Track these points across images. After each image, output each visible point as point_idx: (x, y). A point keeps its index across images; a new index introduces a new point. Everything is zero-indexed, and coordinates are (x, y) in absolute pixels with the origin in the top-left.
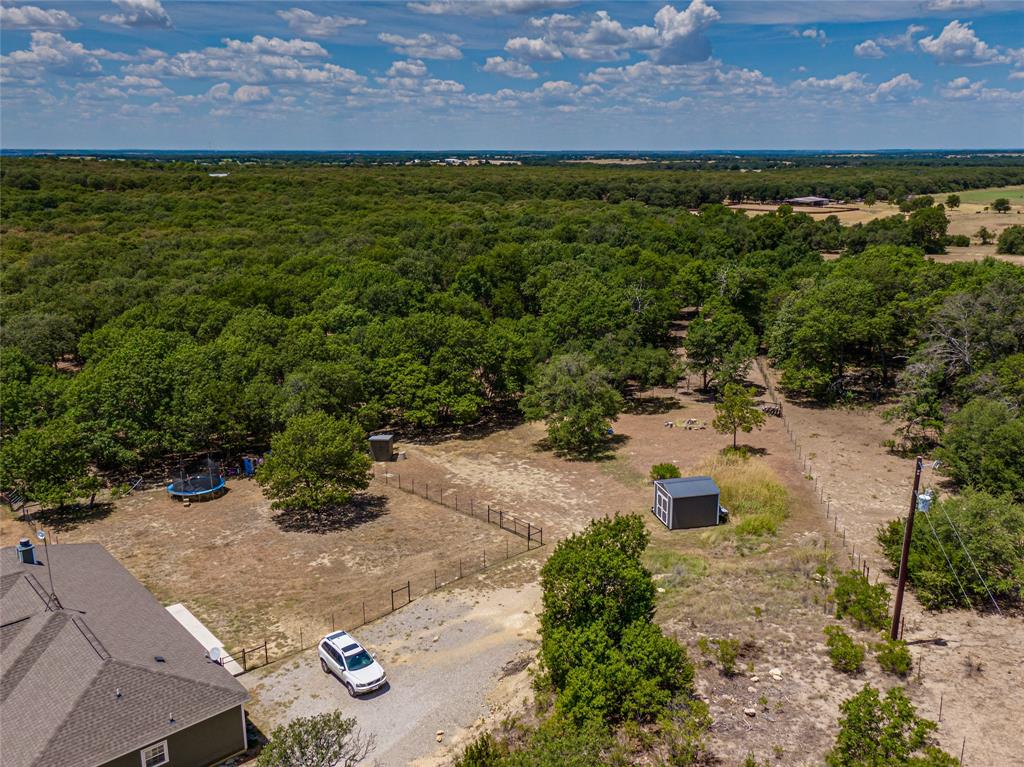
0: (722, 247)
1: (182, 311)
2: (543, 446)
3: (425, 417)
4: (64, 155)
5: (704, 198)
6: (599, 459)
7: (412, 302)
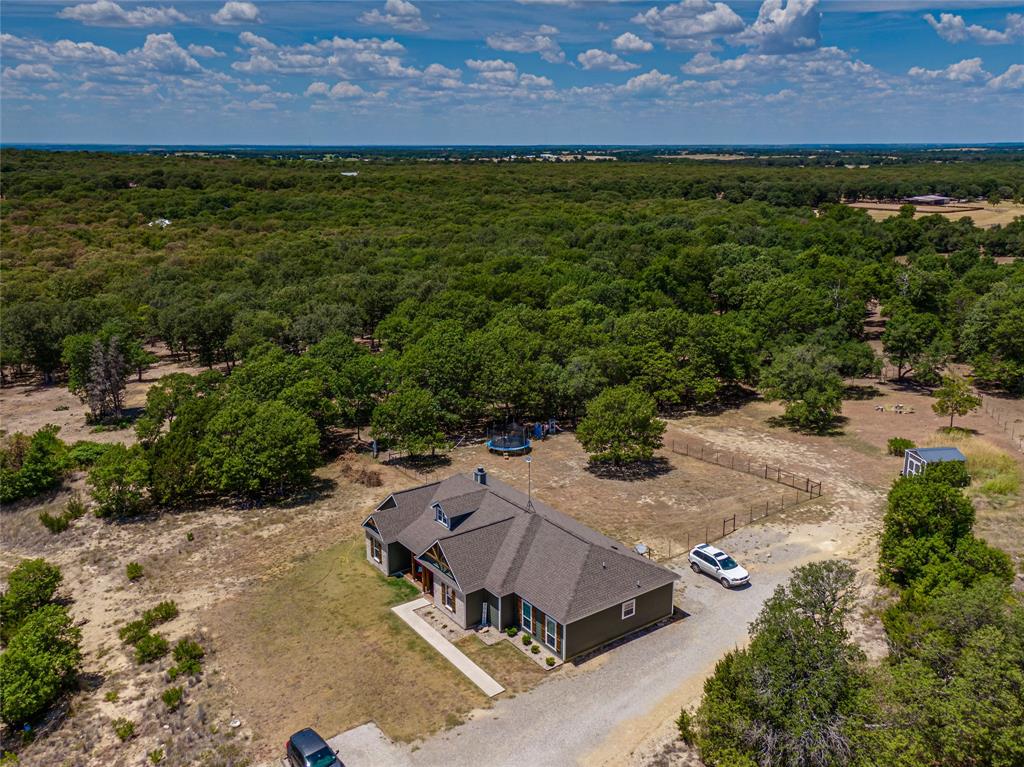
0: (870, 248)
1: (452, 303)
2: (775, 423)
3: (673, 396)
4: (178, 152)
5: (820, 198)
6: (832, 435)
7: (632, 298)
